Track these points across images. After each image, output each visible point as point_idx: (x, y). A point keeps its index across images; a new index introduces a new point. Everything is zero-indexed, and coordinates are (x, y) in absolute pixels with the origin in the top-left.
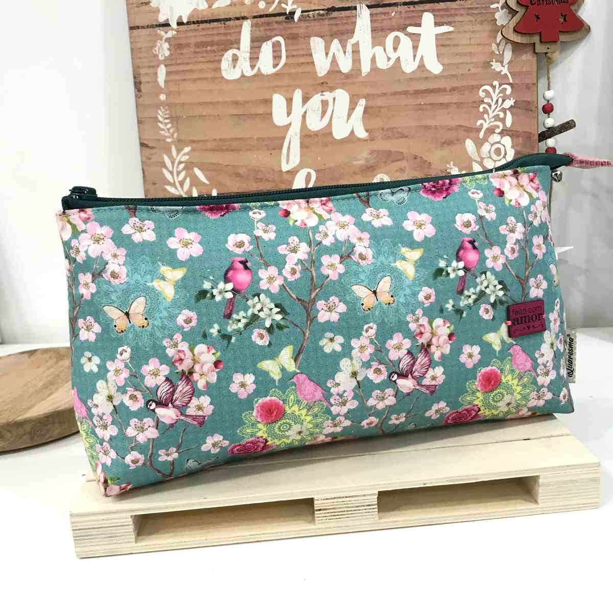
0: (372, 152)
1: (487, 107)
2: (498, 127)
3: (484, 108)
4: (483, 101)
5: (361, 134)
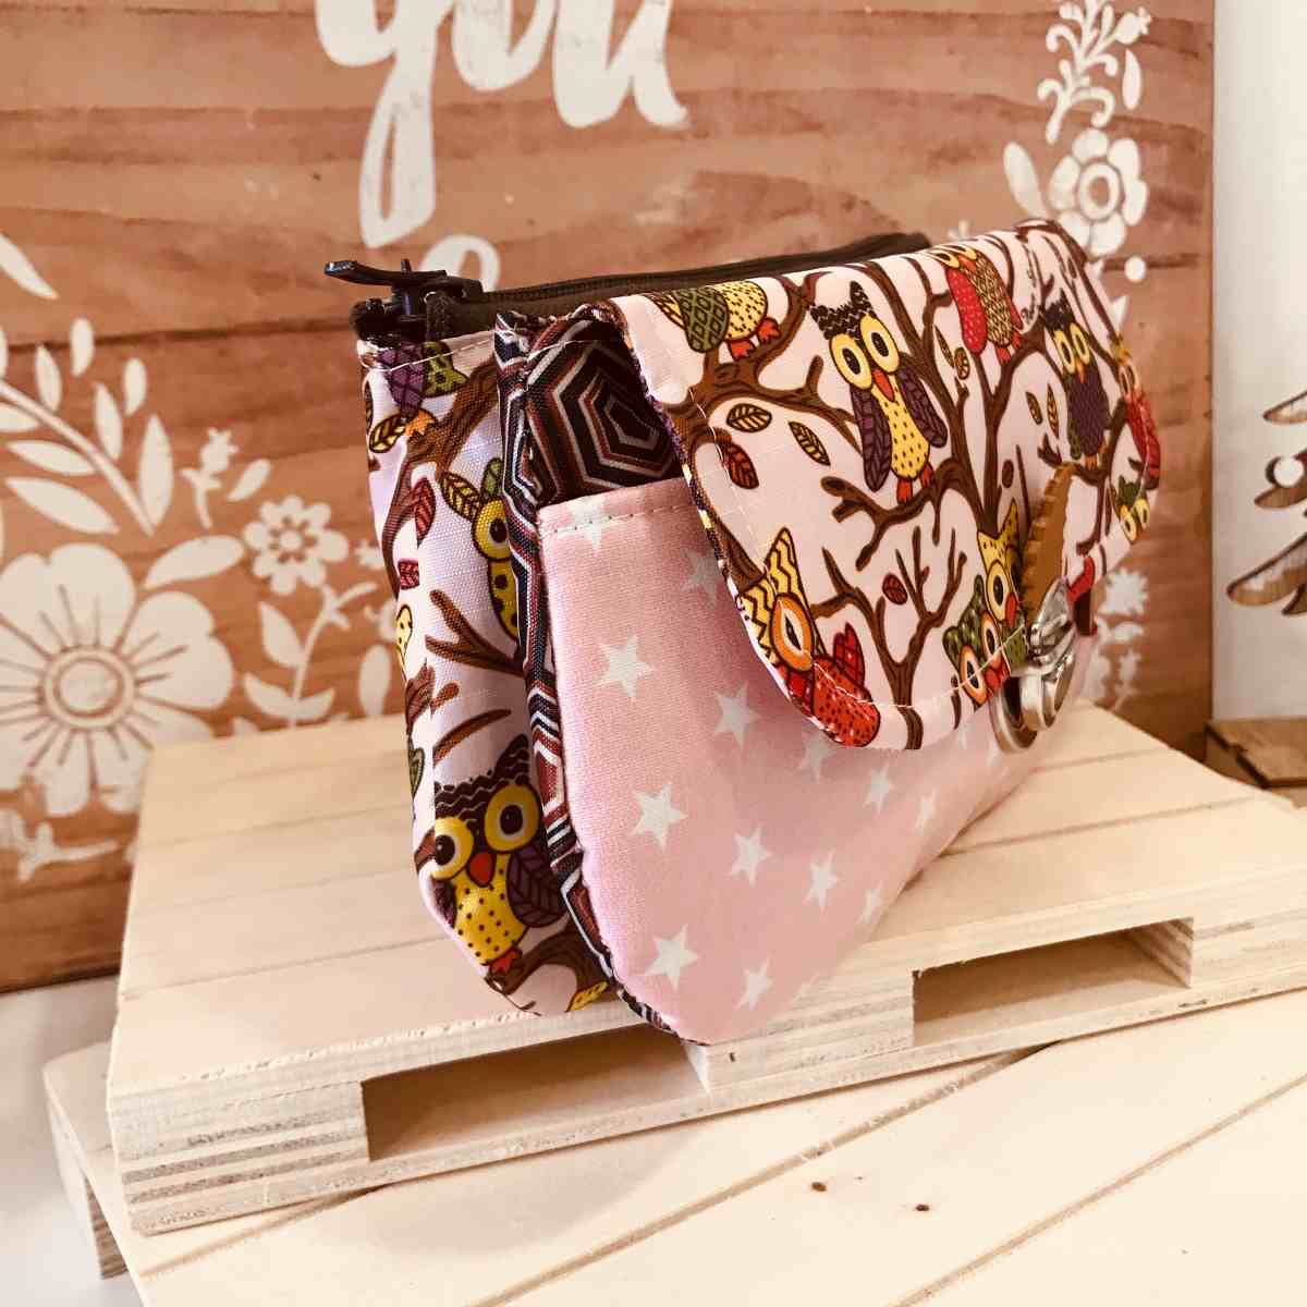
0: (703, 179)
1: (1070, 37)
2: (1100, 106)
3: (1060, 38)
4: (1056, 14)
5: (662, 109)
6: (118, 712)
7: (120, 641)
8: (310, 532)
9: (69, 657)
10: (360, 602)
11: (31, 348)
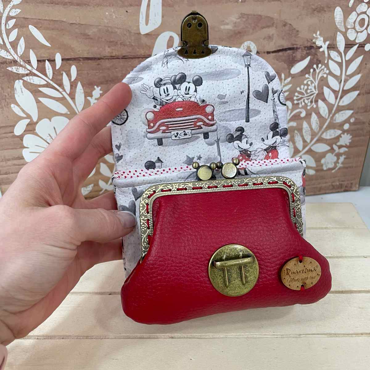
0: (242, 15)
11: (44, 61)
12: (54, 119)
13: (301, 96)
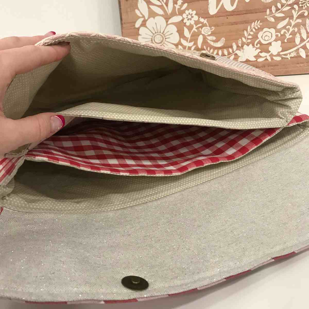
6: (162, 43)
7: (163, 32)
8: (192, 15)
9: (156, 34)
10: (199, 27)
12: (156, 18)
13: (304, 1)
